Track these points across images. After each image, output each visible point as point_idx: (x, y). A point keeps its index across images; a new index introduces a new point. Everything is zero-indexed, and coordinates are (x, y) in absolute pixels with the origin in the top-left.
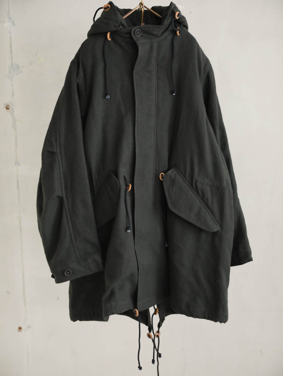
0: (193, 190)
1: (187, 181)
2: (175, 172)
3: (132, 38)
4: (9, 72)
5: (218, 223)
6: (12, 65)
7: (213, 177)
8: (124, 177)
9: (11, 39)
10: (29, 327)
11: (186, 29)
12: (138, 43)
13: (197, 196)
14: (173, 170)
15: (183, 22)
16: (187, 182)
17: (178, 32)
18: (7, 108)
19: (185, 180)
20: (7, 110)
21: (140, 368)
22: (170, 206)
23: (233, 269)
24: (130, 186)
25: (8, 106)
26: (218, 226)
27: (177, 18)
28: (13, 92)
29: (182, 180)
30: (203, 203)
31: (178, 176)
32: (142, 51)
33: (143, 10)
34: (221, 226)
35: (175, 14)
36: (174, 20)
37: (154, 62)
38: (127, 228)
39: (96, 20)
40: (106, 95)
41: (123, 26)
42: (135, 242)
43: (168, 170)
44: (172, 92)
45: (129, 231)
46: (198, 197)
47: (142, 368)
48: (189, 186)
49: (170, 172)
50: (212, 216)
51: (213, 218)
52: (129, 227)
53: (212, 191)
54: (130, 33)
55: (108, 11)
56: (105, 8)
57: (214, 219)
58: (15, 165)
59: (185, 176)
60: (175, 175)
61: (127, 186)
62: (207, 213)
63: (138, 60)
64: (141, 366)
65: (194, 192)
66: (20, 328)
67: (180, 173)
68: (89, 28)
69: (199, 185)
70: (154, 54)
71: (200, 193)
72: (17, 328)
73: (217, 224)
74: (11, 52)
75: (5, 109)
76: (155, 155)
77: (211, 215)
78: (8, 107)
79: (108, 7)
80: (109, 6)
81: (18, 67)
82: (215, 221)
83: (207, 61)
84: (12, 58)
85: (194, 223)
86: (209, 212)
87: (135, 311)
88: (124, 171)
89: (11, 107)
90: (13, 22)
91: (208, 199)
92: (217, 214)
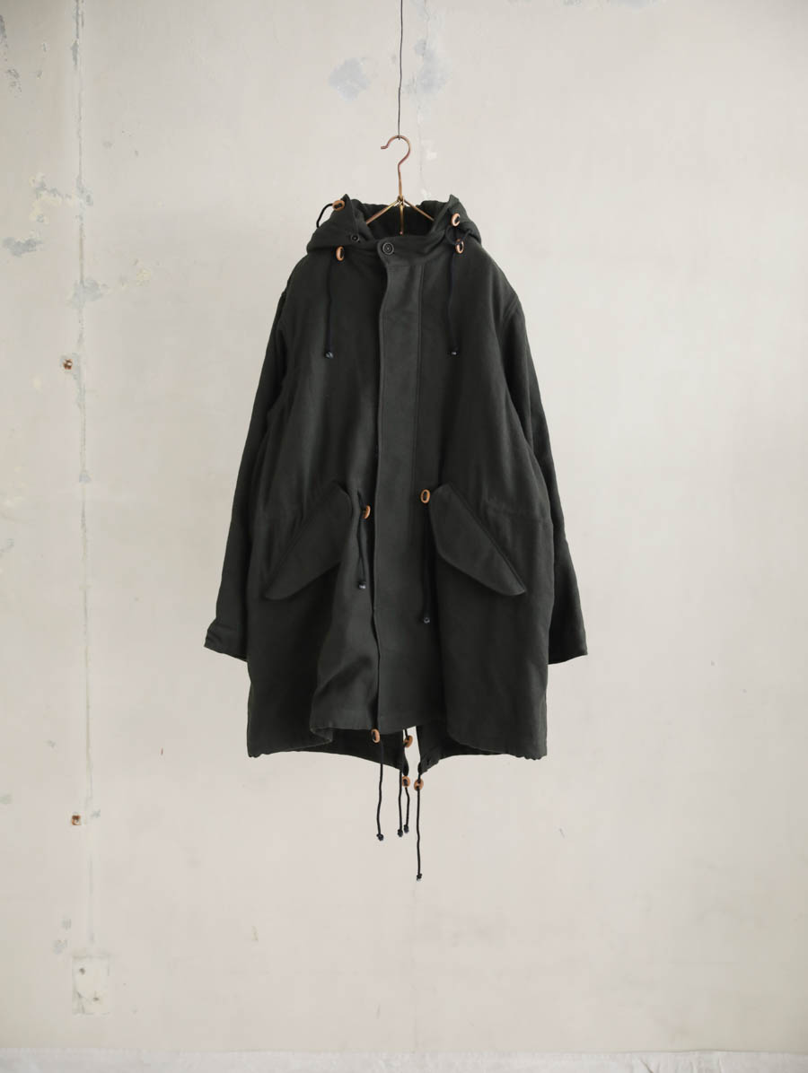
0: (480, 522)
1: (470, 505)
2: (450, 491)
3: (378, 258)
4: (75, 295)
5: (523, 580)
6: (82, 282)
7: (515, 500)
8: (359, 495)
9: (81, 230)
10: (97, 814)
11: (476, 241)
12: (387, 265)
13: (488, 533)
14: (446, 486)
15: (468, 230)
16: (469, 508)
17: (458, 247)
18: (67, 366)
19: (466, 504)
20: (68, 370)
21: (380, 837)
24: (369, 508)
25: (68, 361)
26: (524, 586)
27: (455, 225)
28: (81, 336)
29: (461, 504)
30: (497, 545)
31: (455, 498)
32: (395, 280)
33: (402, 208)
34: (529, 586)
35: (451, 216)
36: (449, 226)
37: (415, 297)
38: (360, 583)
39: (320, 224)
40: (327, 351)
41: (363, 235)
42: (375, 608)
44: (451, 351)
45: (364, 587)
46: (489, 535)
47: (385, 837)
48: (474, 514)
50: (513, 568)
51: (514, 571)
52: (365, 580)
54: (375, 250)
55: (341, 210)
56: (336, 207)
57: (516, 574)
58: (80, 480)
59: (466, 497)
60: (450, 496)
61: (363, 510)
62: (504, 563)
63: (386, 294)
64: (382, 833)
65: (482, 526)
66: (76, 818)
67: (458, 493)
68: (308, 239)
69: (490, 512)
70: (417, 283)
71: (492, 527)
72: (70, 818)
73: (521, 582)
74: (81, 257)
75: (63, 368)
76: (414, 459)
77: (510, 566)
78: (69, 364)
79: (341, 205)
80: (343, 203)
81: (95, 285)
82: (518, 577)
83: (512, 296)
84: (82, 265)
85: (479, 579)
86: (508, 561)
87: (374, 733)
88: (356, 483)
89: (74, 364)
90: (88, 198)
91: (505, 539)
92: (522, 564)
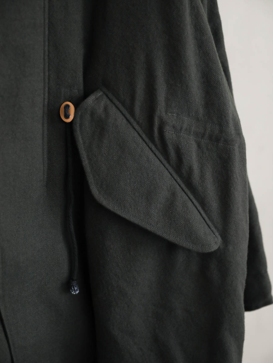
0: (153, 148)
1: (138, 123)
2: (105, 101)
5: (216, 227)
7: (201, 111)
13: (165, 162)
14: (99, 94)
16: (137, 127)
19: (132, 120)
22: (95, 191)
23: (250, 317)
26: (217, 234)
29: (125, 120)
30: (179, 180)
31: (113, 111)
34: (225, 234)
43: (86, 95)
46: (167, 165)
48: (144, 136)
49: (90, 100)
50: (202, 212)
51: (204, 215)
53: (199, 146)
57: (206, 218)
59: (132, 112)
60: (106, 109)
62: (190, 204)
65: (157, 153)
67: (117, 103)
69: (169, 133)
71: (172, 154)
73: (213, 229)
76: (47, 53)
77: (200, 208)
82: (210, 224)
85: (159, 233)
86: (194, 200)
91: (191, 169)
92: (214, 204)
